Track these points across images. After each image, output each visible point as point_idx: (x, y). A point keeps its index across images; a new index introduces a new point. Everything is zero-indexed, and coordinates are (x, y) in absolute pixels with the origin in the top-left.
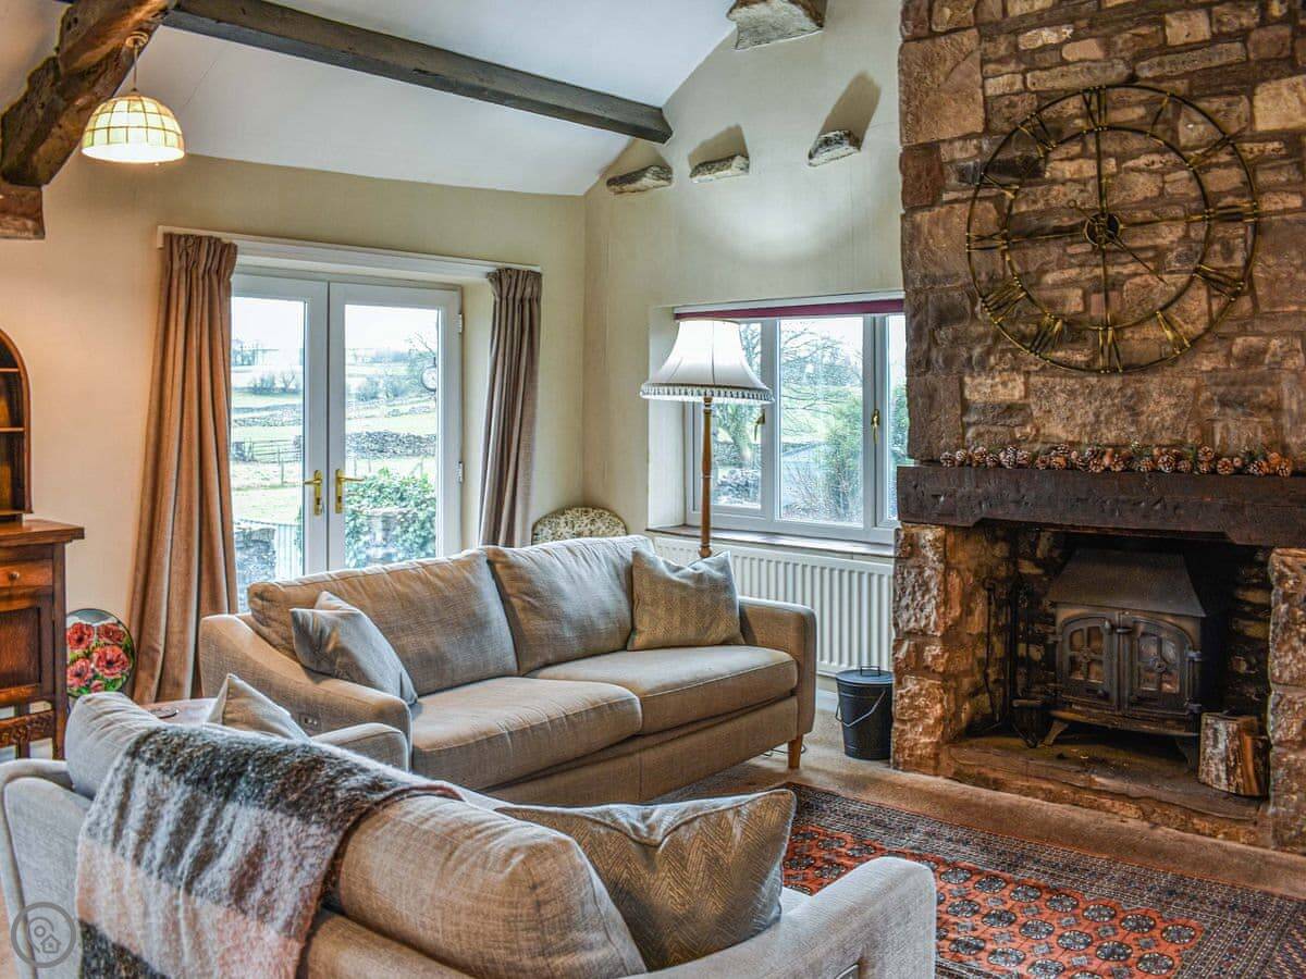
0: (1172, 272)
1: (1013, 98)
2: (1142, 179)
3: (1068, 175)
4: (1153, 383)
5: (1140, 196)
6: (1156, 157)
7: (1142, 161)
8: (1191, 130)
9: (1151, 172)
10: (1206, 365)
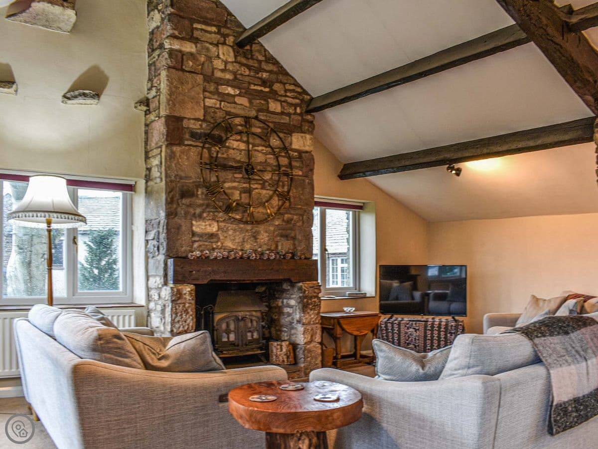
0: (267, 190)
1: (216, 110)
2: (260, 155)
3: (235, 147)
4: (261, 228)
5: (259, 161)
6: (264, 148)
7: (260, 148)
8: (275, 142)
9: (263, 153)
10: (277, 223)
